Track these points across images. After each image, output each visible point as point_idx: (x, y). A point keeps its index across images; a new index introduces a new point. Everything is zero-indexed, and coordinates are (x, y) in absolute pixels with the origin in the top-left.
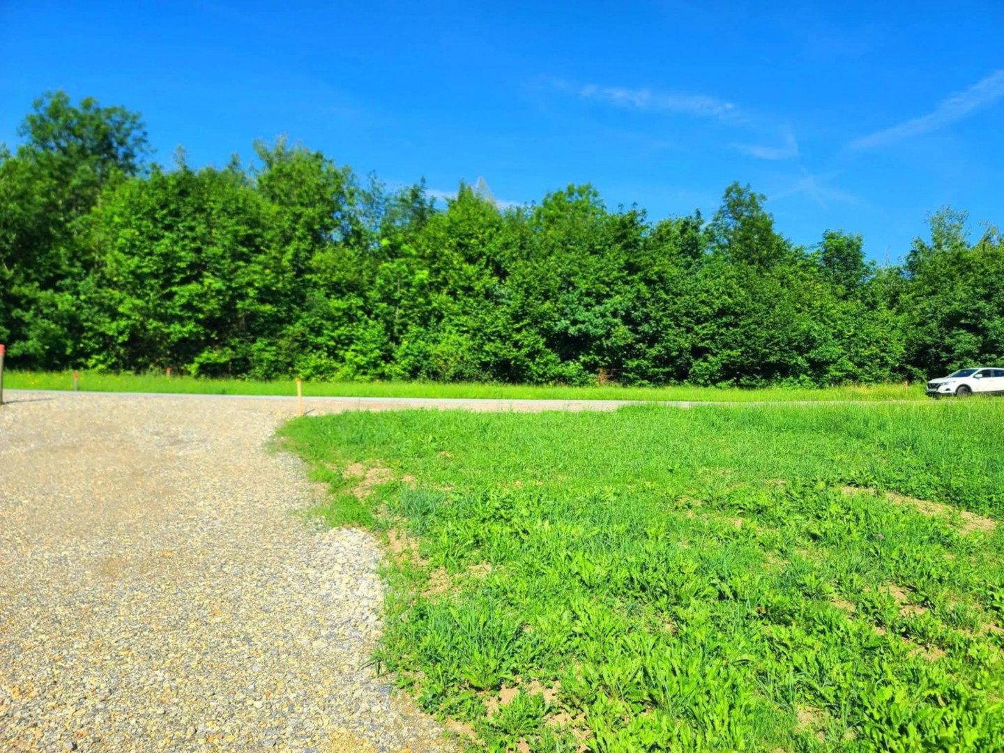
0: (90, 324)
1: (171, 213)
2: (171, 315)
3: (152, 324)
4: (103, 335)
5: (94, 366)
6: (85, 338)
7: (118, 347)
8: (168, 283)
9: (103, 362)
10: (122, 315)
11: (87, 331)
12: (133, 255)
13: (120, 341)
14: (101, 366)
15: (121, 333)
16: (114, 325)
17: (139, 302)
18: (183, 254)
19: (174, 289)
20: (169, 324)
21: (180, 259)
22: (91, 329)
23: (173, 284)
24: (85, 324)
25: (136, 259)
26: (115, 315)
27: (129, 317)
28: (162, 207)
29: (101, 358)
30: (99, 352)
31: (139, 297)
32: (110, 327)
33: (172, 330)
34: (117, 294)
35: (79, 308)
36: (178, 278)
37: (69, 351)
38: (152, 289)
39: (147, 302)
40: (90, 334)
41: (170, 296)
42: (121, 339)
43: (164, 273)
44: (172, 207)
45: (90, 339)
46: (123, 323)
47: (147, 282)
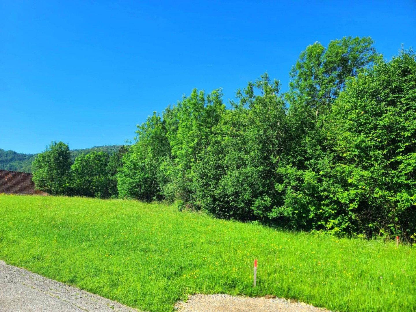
0: (326, 193)
1: (393, 91)
2: (397, 183)
3: (378, 193)
4: (337, 202)
5: (332, 228)
6: (324, 205)
7: (350, 213)
8: (393, 153)
9: (339, 225)
10: (352, 185)
11: (324, 199)
12: (360, 132)
13: (350, 208)
14: (337, 229)
15: (352, 201)
16: (345, 194)
17: (366, 173)
18: (407, 123)
19: (399, 158)
20: (396, 192)
21: (405, 129)
22: (327, 197)
23: (398, 154)
24: (322, 194)
25: (362, 136)
26: (346, 186)
27: (356, 187)
28: (385, 88)
29: (336, 222)
30: (335, 216)
31: (365, 168)
32: (343, 196)
33: (398, 198)
34: (347, 168)
35: (320, 181)
36: (403, 147)
37: (312, 215)
38: (376, 160)
39: (372, 172)
40: (327, 202)
41: (395, 165)
42: (352, 206)
43: (388, 144)
44: (394, 84)
45: (327, 205)
46: (353, 192)
47: (372, 153)
